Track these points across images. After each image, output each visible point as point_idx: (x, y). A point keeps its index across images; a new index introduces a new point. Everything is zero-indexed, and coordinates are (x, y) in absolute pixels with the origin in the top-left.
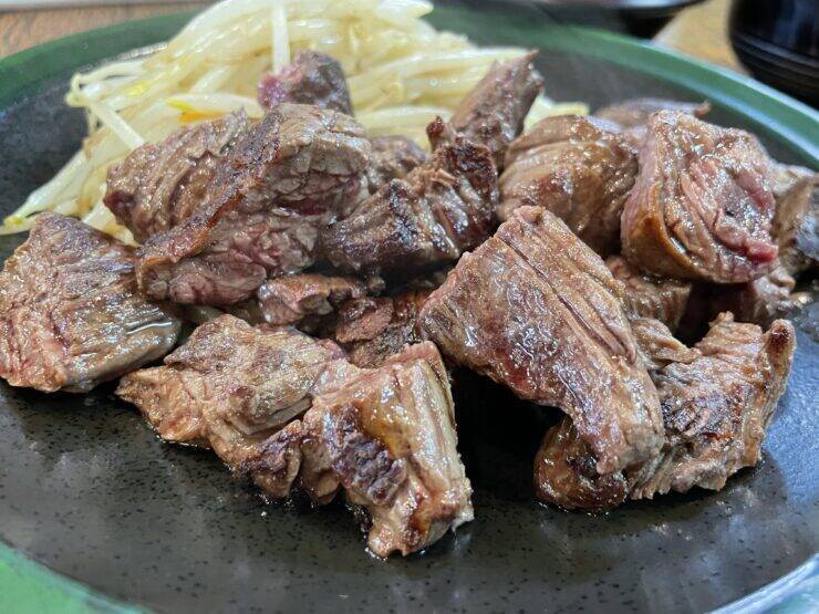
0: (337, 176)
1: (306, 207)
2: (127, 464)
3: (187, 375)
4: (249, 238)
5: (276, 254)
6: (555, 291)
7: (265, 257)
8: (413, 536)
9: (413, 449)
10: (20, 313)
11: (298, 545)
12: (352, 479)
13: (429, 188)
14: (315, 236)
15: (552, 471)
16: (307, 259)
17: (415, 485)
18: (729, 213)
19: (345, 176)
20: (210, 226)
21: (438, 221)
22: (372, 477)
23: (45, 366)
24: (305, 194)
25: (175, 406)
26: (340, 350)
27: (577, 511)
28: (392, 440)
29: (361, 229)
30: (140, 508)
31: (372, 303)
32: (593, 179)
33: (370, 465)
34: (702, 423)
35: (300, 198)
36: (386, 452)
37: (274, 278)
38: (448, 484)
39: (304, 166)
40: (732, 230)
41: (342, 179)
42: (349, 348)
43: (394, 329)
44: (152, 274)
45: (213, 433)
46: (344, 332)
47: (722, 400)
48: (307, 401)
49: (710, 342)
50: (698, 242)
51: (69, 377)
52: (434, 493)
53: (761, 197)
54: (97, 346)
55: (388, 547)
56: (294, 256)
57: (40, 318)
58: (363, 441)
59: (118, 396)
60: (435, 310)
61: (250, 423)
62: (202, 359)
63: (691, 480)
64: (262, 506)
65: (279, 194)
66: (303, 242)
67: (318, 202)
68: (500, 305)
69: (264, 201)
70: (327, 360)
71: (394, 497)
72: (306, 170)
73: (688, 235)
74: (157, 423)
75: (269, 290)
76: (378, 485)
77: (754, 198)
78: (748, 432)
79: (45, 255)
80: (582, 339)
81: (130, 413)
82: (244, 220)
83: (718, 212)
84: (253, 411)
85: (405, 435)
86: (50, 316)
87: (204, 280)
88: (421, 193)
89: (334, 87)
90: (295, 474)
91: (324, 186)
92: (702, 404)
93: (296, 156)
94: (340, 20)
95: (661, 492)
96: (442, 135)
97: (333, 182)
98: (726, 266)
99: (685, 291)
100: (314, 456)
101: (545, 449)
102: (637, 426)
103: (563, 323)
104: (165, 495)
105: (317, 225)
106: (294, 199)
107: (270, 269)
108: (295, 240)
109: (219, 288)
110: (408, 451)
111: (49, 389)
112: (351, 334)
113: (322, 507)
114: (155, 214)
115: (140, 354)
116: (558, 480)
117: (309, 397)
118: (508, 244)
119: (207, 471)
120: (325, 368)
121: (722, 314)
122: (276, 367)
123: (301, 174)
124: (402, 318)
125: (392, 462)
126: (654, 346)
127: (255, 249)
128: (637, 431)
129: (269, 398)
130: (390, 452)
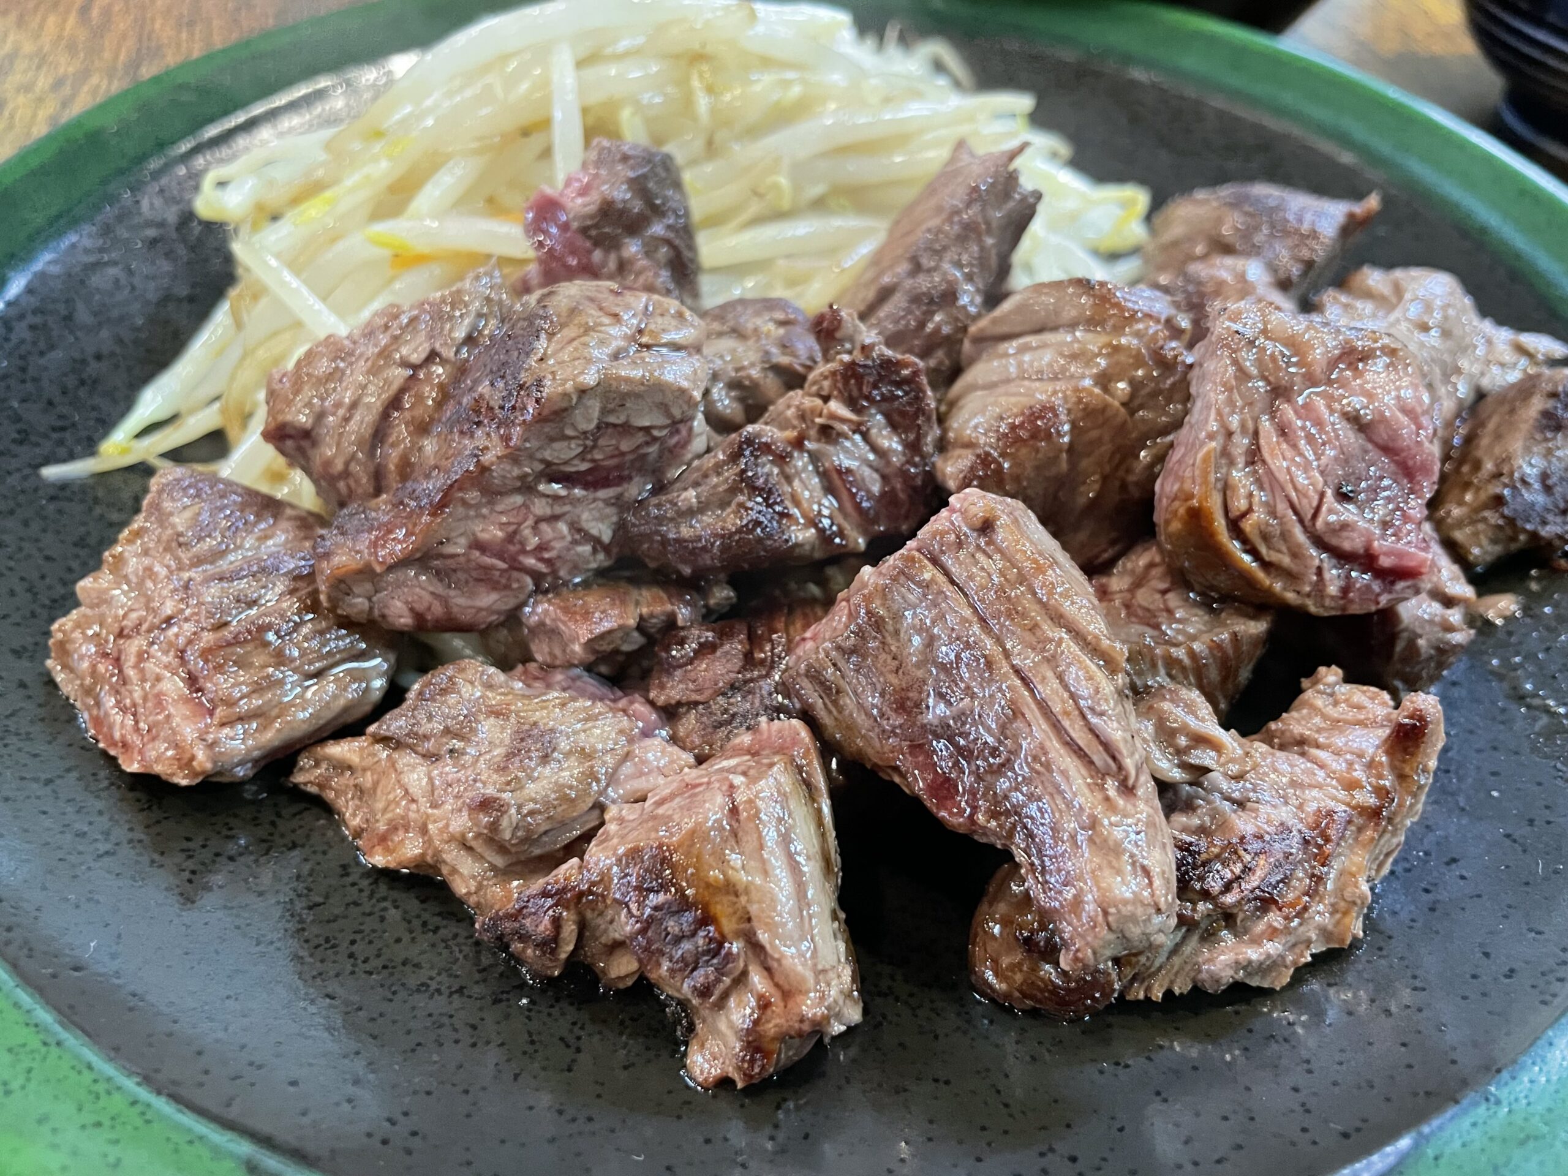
0: (647, 430)
1: (594, 479)
2: (310, 908)
3: (406, 759)
4: (500, 534)
5: (546, 555)
6: (1007, 654)
7: (530, 562)
8: (752, 1061)
9: (755, 923)
10: (133, 647)
11: (574, 1061)
12: (659, 965)
13: (813, 433)
14: (615, 519)
15: (996, 945)
16: (601, 556)
17: (758, 980)
18: (1343, 497)
19: (661, 428)
20: (433, 514)
21: (829, 489)
22: (690, 965)
23: (177, 746)
24: (593, 461)
25: (385, 810)
26: (654, 717)
27: (1033, 1013)
28: (721, 908)
29: (691, 513)
30: (330, 990)
31: (710, 635)
32: (1109, 413)
33: (686, 946)
34: (1254, 880)
35: (584, 467)
36: (712, 928)
37: (546, 592)
38: (811, 982)
39: (590, 421)
40: (1345, 526)
41: (656, 433)
42: (670, 713)
43: (746, 682)
44: (343, 586)
45: (444, 862)
46: (662, 687)
47: (1295, 841)
48: (596, 812)
49: (1294, 722)
50: (1284, 549)
51: (215, 763)
52: (787, 994)
53: (1410, 463)
54: (259, 707)
55: (716, 1072)
56: (578, 555)
57: (165, 659)
58: (674, 909)
59: (296, 786)
60: (809, 666)
61: (502, 848)
62: (426, 737)
63: (1227, 976)
64: (521, 987)
65: (548, 464)
66: (594, 532)
67: (618, 467)
68: (918, 665)
69: (523, 477)
70: (631, 741)
71: (725, 996)
72: (592, 426)
73: (1266, 537)
74: (358, 834)
75: (537, 611)
76: (700, 976)
77: (1397, 463)
78: (1340, 891)
79: (167, 549)
80: (1048, 744)
81: (315, 811)
82: (492, 503)
83: (1322, 495)
84: (507, 835)
85: (743, 899)
86: (181, 654)
87: (427, 597)
88: (798, 443)
89: (656, 211)
90: (571, 947)
91: (625, 445)
92: (1256, 846)
93: (573, 408)
94: (677, 57)
95: (1177, 991)
96: (838, 335)
97: (640, 438)
98: (1333, 589)
99: (1257, 628)
100: (599, 921)
101: (991, 905)
102: (1125, 902)
103: (1017, 713)
104: (368, 967)
105: (618, 503)
106: (573, 469)
107: (537, 577)
108: (579, 530)
109: (455, 610)
110: (746, 926)
111: (184, 782)
112: (673, 690)
113: (618, 992)
114: (347, 464)
115: (328, 715)
116: (1005, 962)
117: (600, 807)
118: (935, 561)
119: (437, 920)
120: (627, 756)
121: (1322, 670)
122: (545, 759)
123: (585, 433)
124: (762, 662)
125: (721, 945)
126: (1182, 741)
127: (513, 549)
128: (1127, 910)
129: (531, 813)
130: (719, 929)
